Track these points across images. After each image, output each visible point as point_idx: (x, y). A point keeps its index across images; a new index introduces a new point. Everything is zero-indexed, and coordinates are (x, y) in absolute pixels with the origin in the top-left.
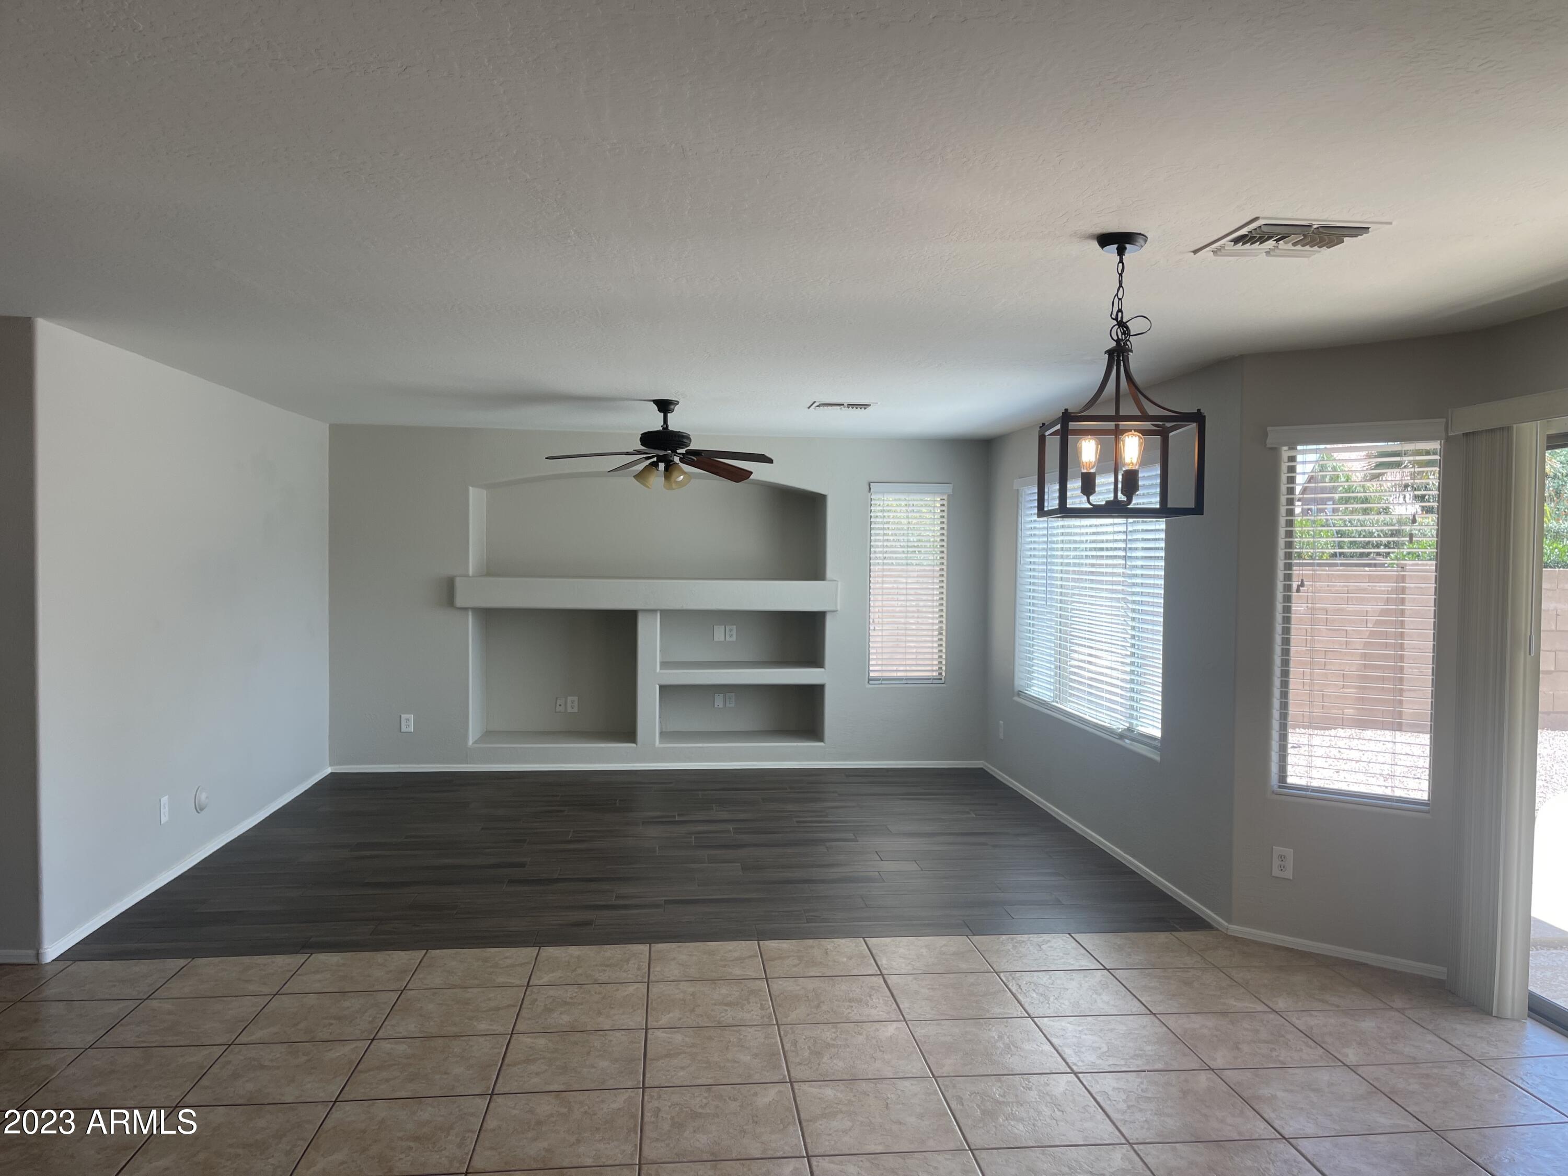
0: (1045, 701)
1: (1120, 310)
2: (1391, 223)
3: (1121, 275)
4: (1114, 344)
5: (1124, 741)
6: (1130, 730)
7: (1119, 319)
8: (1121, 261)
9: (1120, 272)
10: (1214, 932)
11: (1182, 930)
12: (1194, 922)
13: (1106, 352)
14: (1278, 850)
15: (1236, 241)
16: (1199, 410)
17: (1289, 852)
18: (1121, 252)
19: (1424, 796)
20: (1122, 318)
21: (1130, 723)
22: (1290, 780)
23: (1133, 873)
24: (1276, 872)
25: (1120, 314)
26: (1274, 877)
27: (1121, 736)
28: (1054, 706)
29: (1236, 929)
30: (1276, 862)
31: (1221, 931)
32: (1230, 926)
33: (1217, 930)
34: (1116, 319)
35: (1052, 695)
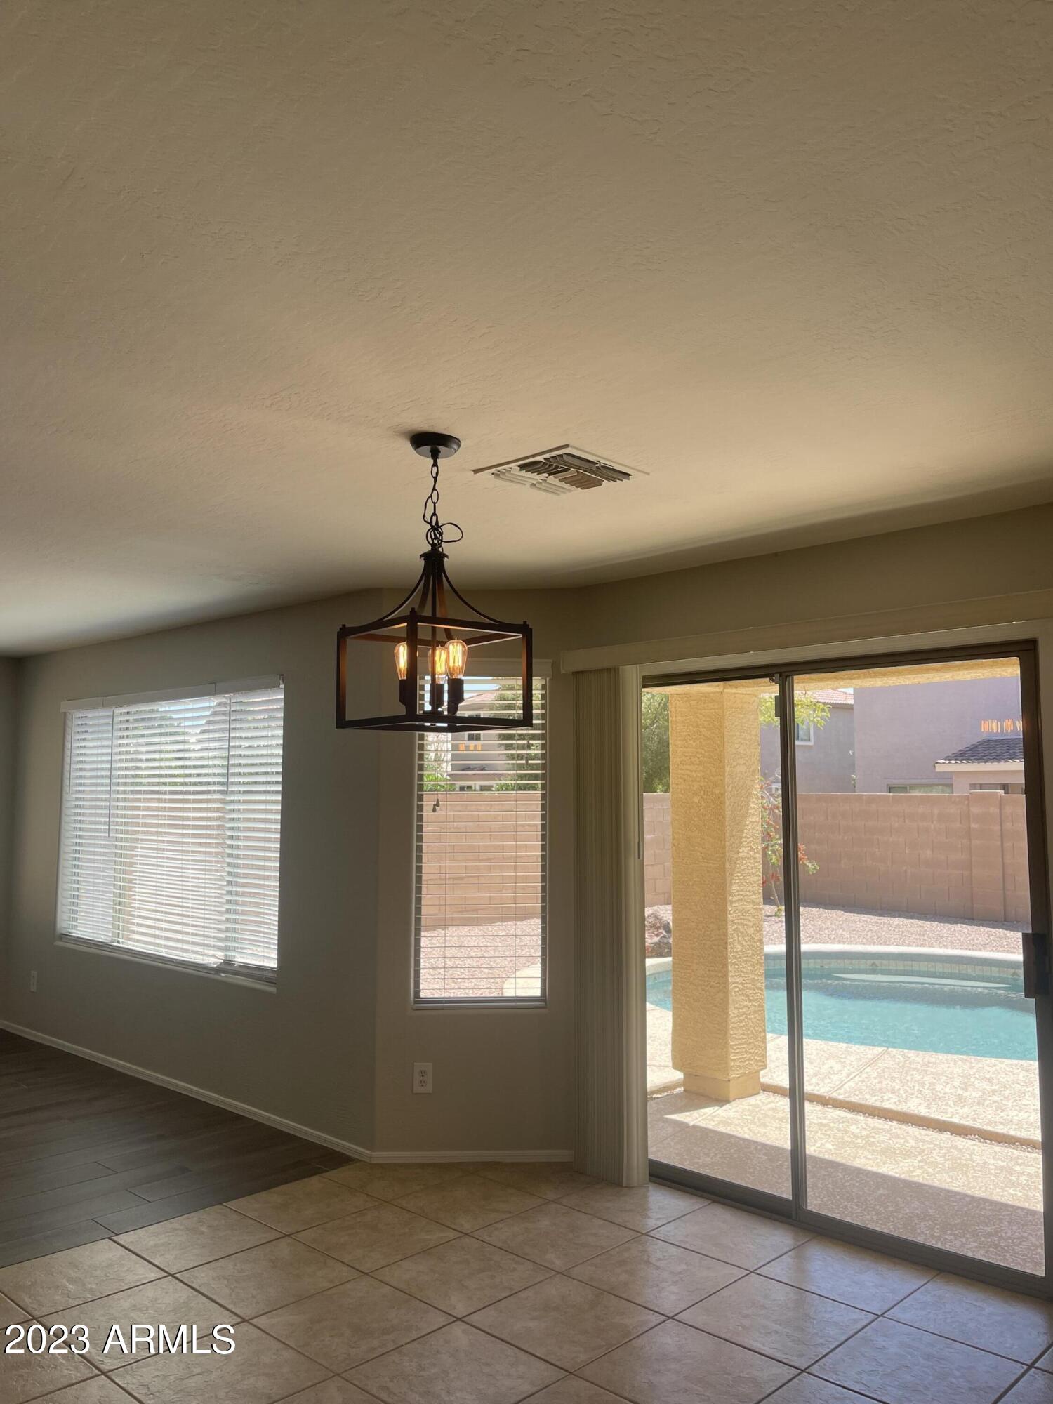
0: (102, 942)
1: (434, 514)
2: (648, 474)
3: (435, 479)
4: (429, 548)
5: (221, 976)
6: (227, 962)
7: (434, 524)
8: (435, 464)
9: (434, 475)
10: (358, 1164)
11: (327, 1169)
12: (335, 1159)
13: (421, 556)
14: (419, 1066)
15: (522, 467)
16: (525, 622)
17: (429, 1066)
18: (435, 455)
19: (537, 993)
20: (437, 522)
21: (226, 956)
22: (422, 995)
23: (239, 1117)
24: (418, 1089)
25: (434, 518)
26: (416, 1094)
27: (218, 970)
28: (116, 946)
29: (379, 1156)
30: (417, 1078)
31: (364, 1162)
32: (373, 1153)
33: (361, 1161)
34: (431, 523)
35: (110, 935)
